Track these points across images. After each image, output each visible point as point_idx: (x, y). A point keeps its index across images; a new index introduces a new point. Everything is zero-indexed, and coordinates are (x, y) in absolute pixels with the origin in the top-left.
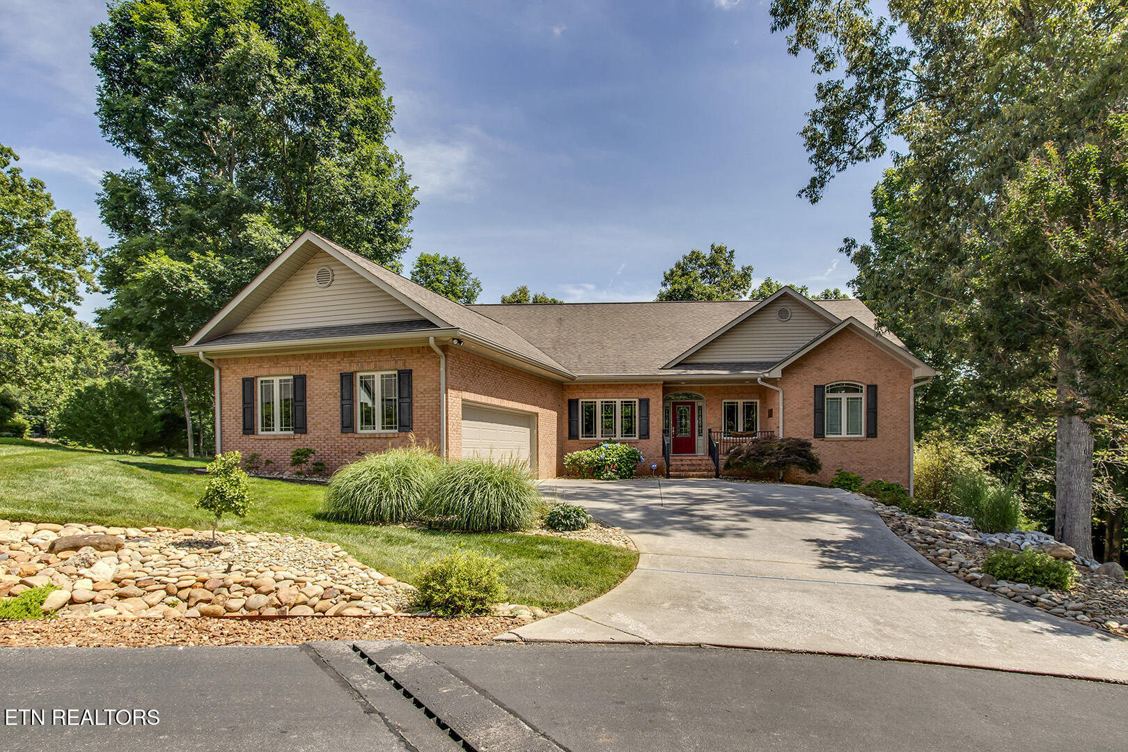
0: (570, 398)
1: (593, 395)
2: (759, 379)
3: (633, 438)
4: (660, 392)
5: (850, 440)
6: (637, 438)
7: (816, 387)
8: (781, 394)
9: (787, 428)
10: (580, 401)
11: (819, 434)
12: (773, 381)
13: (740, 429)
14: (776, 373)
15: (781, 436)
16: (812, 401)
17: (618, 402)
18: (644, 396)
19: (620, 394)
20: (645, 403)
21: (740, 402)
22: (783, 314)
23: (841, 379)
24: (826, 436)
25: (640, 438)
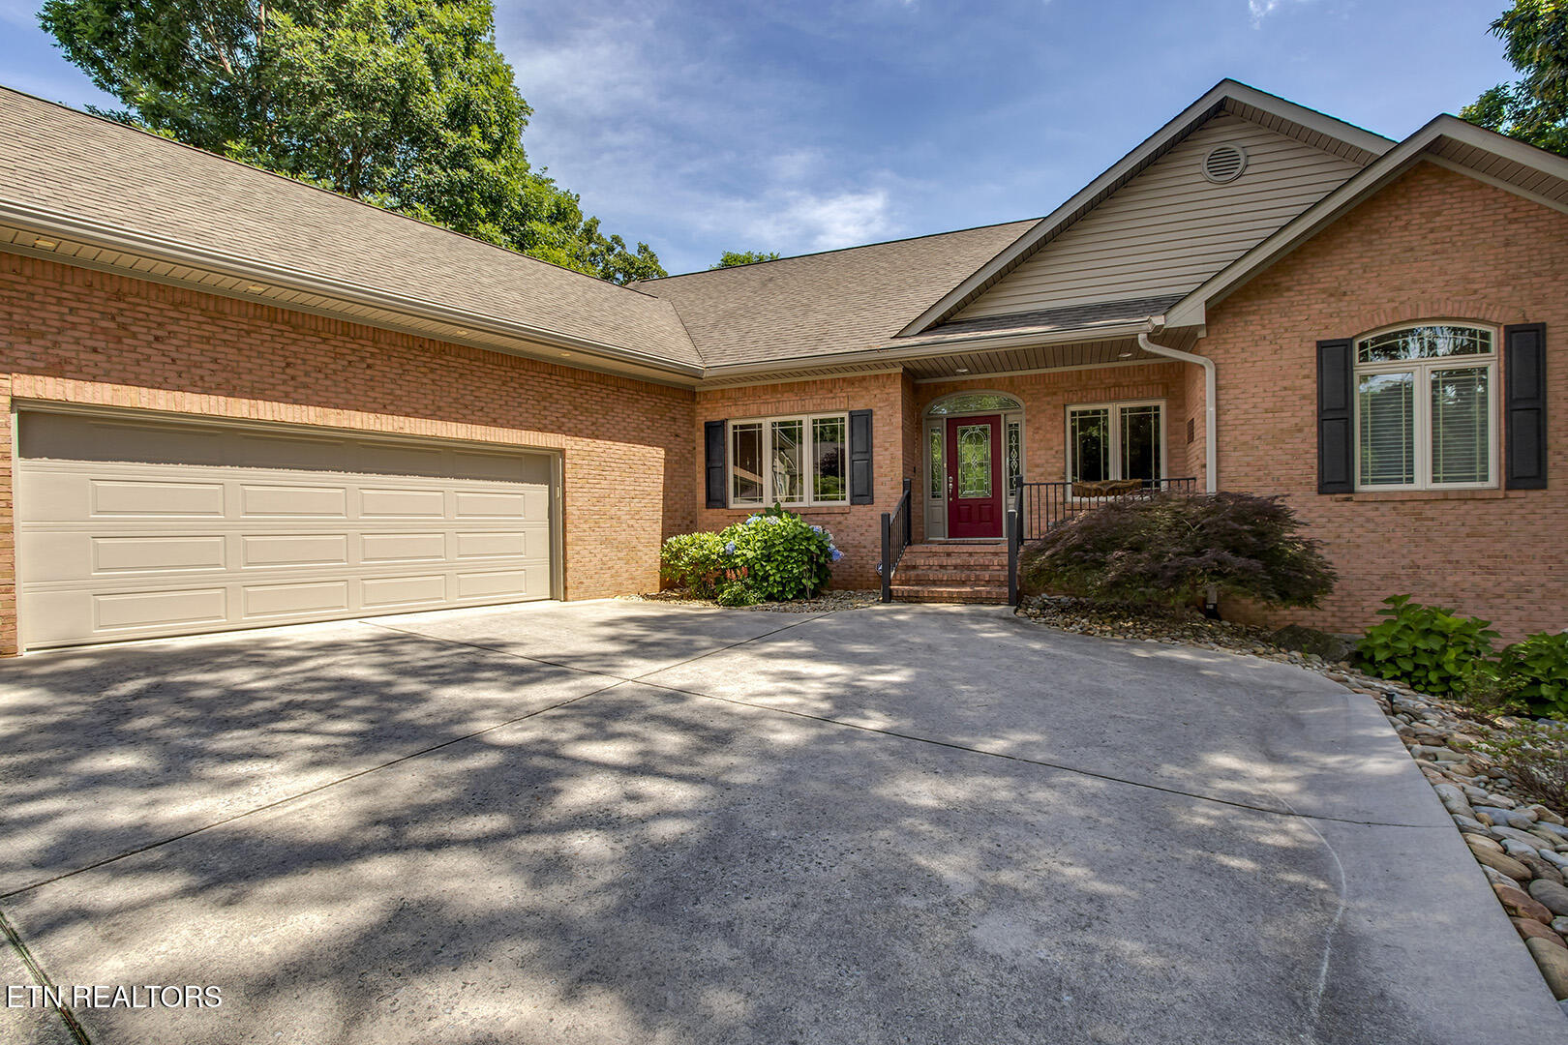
0: (710, 418)
1: (753, 408)
2: (1142, 337)
3: (840, 503)
4: (896, 392)
5: (1446, 497)
6: (847, 502)
7: (1321, 346)
8: (1210, 374)
9: (1230, 468)
10: (731, 424)
11: (1335, 479)
12: (1183, 338)
13: (1115, 474)
14: (1191, 314)
15: (1211, 488)
16: (1310, 386)
17: (807, 421)
18: (859, 406)
19: (809, 404)
20: (863, 420)
21: (1114, 411)
22: (1224, 165)
23: (1408, 316)
24: (1359, 487)
25: (852, 504)
